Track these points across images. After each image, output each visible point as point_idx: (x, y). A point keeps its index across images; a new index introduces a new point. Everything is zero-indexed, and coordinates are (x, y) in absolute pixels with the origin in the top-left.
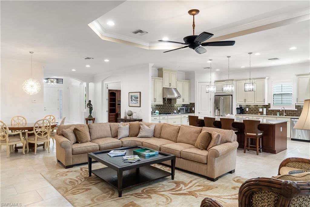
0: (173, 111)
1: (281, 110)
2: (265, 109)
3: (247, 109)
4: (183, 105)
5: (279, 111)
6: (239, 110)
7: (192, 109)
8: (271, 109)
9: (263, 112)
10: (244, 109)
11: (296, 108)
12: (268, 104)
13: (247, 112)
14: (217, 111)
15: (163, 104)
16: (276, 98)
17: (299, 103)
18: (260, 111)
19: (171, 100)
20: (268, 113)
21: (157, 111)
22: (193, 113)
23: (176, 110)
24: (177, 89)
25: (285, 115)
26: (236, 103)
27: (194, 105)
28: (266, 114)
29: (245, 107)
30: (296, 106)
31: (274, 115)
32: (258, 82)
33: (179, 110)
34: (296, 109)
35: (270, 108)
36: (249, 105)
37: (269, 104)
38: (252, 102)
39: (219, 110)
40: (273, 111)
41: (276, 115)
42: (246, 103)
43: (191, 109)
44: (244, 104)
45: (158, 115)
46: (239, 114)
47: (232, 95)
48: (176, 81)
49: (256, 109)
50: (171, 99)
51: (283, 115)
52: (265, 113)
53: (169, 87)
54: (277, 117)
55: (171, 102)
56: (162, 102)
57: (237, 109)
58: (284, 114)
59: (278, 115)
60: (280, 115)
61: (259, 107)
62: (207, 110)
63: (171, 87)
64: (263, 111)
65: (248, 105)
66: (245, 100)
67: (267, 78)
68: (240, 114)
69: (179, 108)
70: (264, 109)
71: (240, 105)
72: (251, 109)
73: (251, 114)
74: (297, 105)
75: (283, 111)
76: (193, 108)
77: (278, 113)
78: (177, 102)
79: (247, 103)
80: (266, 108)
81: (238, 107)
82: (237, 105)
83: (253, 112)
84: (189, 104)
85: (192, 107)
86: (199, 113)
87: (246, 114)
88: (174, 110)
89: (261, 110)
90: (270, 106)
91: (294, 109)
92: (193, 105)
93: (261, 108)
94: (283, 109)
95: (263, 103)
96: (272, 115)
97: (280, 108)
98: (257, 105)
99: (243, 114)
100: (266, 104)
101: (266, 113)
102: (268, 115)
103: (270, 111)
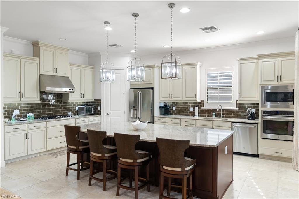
0: (65, 113)
1: (218, 110)
2: (197, 109)
3: (174, 108)
4: (84, 102)
5: (214, 111)
6: (163, 110)
7: (98, 109)
8: (205, 107)
9: (194, 113)
10: (170, 107)
11: (236, 107)
12: (200, 101)
13: (173, 111)
14: (132, 110)
15: (40, 102)
16: (211, 93)
17: (242, 99)
18: (190, 111)
19: (62, 96)
20: (201, 113)
21: (30, 114)
22: (99, 114)
23: (70, 110)
24: (70, 78)
25: (223, 117)
26: (159, 99)
27: (101, 102)
28: (199, 116)
29: (171, 105)
30: (237, 104)
31: (208, 116)
32: (188, 69)
33: (76, 110)
34: (237, 109)
35: (203, 107)
36: (177, 103)
37: (202, 101)
38: (179, 98)
39: (136, 110)
40: (207, 110)
41: (211, 116)
42: (172, 99)
43: (96, 109)
44: (169, 101)
45: (31, 120)
46: (163, 115)
47: (152, 88)
48: (69, 65)
49: (185, 108)
50: (62, 94)
51: (220, 117)
52: (196, 113)
53: (54, 74)
54: (213, 121)
55: (62, 98)
56: (39, 99)
57: (161, 107)
58: (222, 115)
59: (214, 116)
60: (216, 116)
61: (189, 106)
62: (119, 110)
63: (57, 75)
64: (194, 110)
65: (174, 103)
66: (171, 96)
67: (199, 64)
68: (165, 115)
69: (77, 108)
70: (195, 107)
71: (164, 102)
72: (179, 107)
73: (179, 115)
74: (238, 102)
75: (220, 110)
76: (99, 107)
77: (214, 113)
78: (70, 99)
79: (174, 100)
80: (198, 106)
81: (162, 105)
82: (160, 102)
83: (181, 112)
84: (94, 101)
85: (97, 105)
86: (108, 114)
87: (172, 114)
88: (68, 110)
89: (191, 109)
90: (203, 103)
91: (234, 107)
92: (98, 103)
93: (192, 106)
94: (220, 108)
95: (194, 99)
96: (205, 116)
97: (217, 107)
98: (187, 103)
99: (168, 115)
100: (199, 101)
101: (199, 113)
102: (201, 116)
103: (203, 110)
